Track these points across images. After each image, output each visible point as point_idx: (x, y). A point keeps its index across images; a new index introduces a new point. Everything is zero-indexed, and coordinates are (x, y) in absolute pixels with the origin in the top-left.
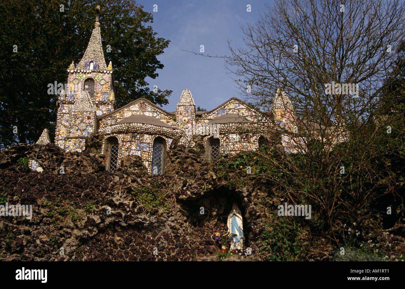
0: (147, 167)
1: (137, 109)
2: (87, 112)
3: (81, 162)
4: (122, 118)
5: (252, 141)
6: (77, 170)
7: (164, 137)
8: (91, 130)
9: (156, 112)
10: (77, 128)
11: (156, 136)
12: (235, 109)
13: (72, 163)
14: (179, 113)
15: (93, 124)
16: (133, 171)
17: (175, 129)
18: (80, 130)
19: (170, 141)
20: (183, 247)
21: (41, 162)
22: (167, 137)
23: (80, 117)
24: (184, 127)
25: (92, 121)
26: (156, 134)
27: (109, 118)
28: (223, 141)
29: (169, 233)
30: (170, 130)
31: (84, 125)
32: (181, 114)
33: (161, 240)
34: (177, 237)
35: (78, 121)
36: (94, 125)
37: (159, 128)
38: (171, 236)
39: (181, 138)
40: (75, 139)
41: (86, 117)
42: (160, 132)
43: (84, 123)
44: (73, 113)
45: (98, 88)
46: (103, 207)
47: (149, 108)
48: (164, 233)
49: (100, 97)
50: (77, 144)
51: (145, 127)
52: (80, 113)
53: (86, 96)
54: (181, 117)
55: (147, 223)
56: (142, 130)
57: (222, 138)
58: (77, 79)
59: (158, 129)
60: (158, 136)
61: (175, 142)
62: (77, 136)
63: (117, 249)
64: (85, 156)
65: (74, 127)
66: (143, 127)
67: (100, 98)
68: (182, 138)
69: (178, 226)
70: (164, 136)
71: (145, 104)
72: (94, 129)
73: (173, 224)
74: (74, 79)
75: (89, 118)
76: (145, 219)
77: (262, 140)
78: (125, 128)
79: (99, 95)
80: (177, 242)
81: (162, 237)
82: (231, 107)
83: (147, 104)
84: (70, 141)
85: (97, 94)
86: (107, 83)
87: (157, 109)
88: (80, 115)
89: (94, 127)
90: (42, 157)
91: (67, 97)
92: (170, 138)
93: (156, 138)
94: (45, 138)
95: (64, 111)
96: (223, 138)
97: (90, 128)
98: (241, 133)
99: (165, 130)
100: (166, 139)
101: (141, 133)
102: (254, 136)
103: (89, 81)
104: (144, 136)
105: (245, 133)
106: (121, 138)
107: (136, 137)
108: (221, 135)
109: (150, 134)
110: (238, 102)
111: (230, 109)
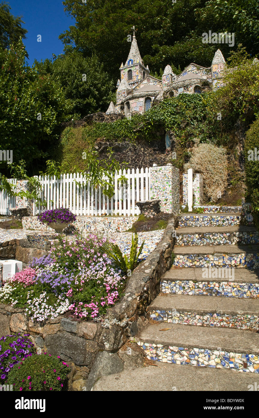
1: (146, 82)
3: (112, 118)
4: (139, 89)
5: (190, 90)
9: (155, 82)
12: (192, 70)
15: (126, 95)
18: (121, 100)
19: (153, 98)
22: (152, 96)
26: (146, 96)
30: (152, 92)
31: (123, 97)
32: (164, 80)
39: (158, 95)
40: (118, 105)
42: (147, 95)
45: (134, 74)
47: (151, 80)
49: (135, 79)
51: (140, 94)
53: (124, 82)
54: (164, 82)
56: (139, 96)
58: (124, 72)
59: (147, 93)
61: (156, 98)
65: (119, 99)
75: (124, 93)
77: (197, 88)
78: (131, 97)
82: (190, 70)
83: (151, 78)
85: (134, 77)
86: (138, 70)
87: (155, 80)
88: (121, 92)
92: (153, 96)
93: (146, 98)
94: (111, 106)
98: (184, 87)
99: (150, 93)
100: (151, 97)
101: (138, 98)
102: (191, 87)
103: (130, 71)
104: (140, 99)
105: (186, 86)
106: (131, 102)
107: (137, 99)
108: (175, 89)
109: (142, 97)
110: (193, 66)
111: (189, 71)
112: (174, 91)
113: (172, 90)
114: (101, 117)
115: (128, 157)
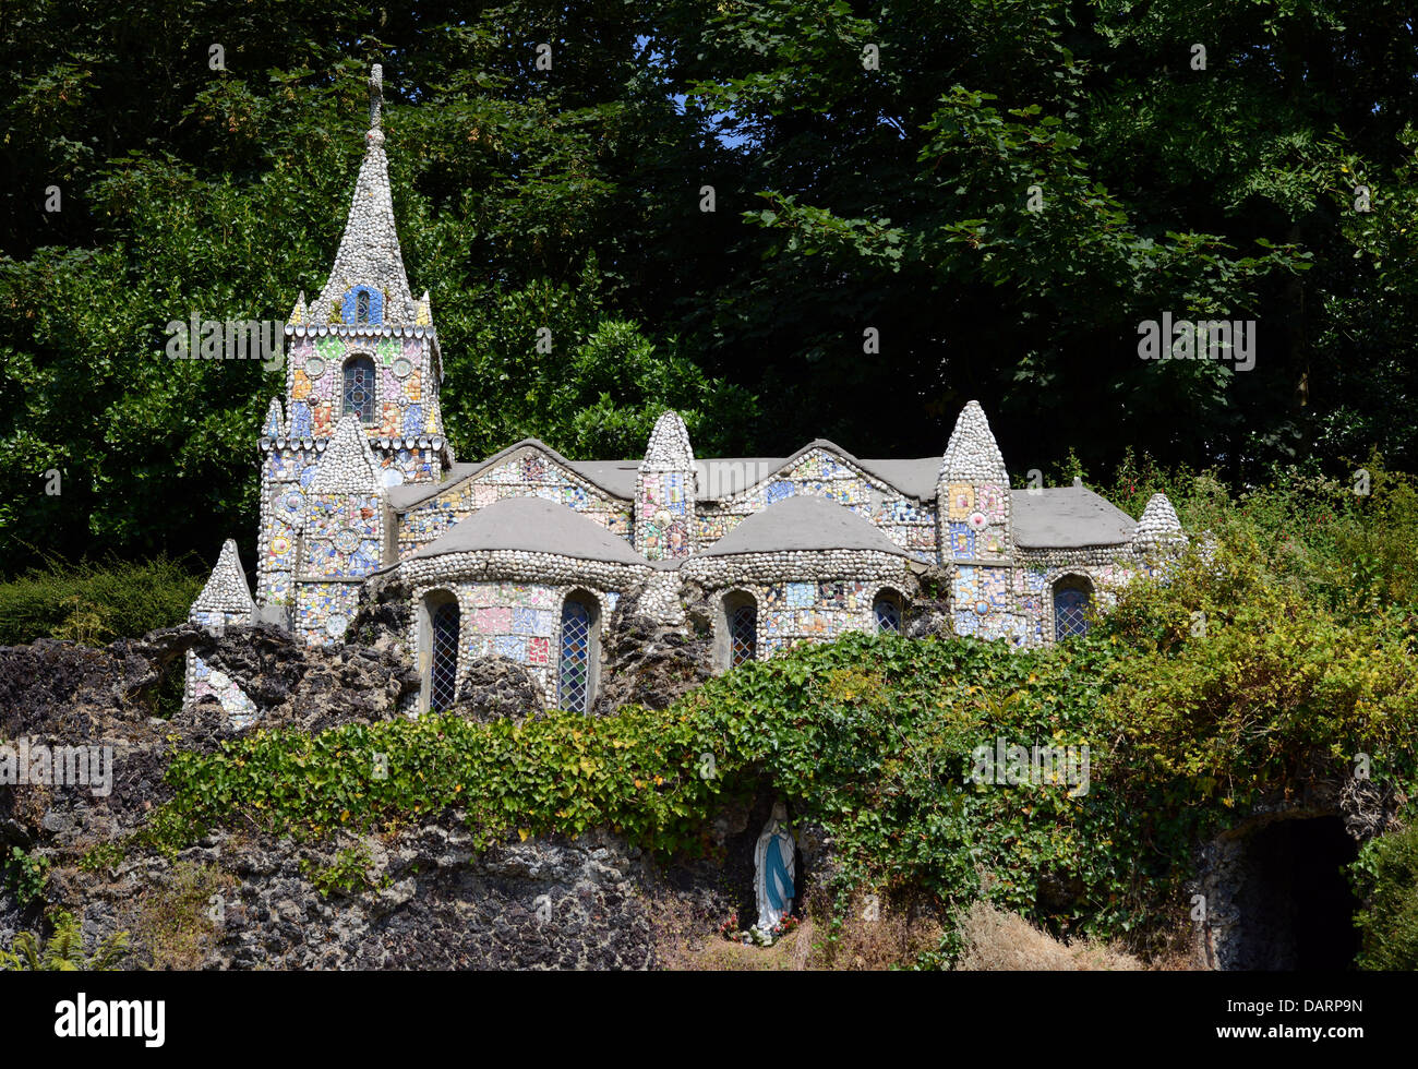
0: (544, 686)
1: (516, 479)
2: (359, 494)
3: (356, 674)
4: (467, 508)
5: (852, 605)
6: (346, 701)
7: (593, 590)
8: (372, 553)
9: (575, 488)
10: (330, 546)
11: (571, 589)
12: (820, 481)
13: (328, 682)
14: (645, 496)
15: (380, 533)
16: (504, 701)
17: (627, 565)
18: (341, 554)
19: (609, 602)
20: (629, 926)
21: (242, 679)
22: (602, 590)
23: (339, 511)
24: (660, 543)
25: (379, 525)
26: (570, 583)
27: (429, 511)
28: (765, 604)
29: (594, 890)
30: (611, 568)
31: (351, 536)
32: (650, 500)
33: (573, 909)
34: (613, 901)
35: (333, 525)
36: (382, 537)
37: (580, 562)
38: (600, 899)
39: (643, 591)
40: (325, 586)
41: (359, 512)
42: (579, 575)
43: (351, 531)
44: (315, 498)
45: (388, 390)
46: (428, 828)
47: (553, 474)
48: (580, 890)
49: (394, 422)
50: (333, 602)
51: (537, 564)
52: (337, 497)
53: (355, 438)
54: (650, 510)
55: (538, 865)
56: (528, 573)
57: (764, 597)
58: (317, 358)
59: (576, 566)
60: (575, 587)
61: (628, 603)
62: (332, 572)
63: (461, 931)
64: (364, 656)
65: (322, 542)
66: (531, 562)
67: (395, 425)
68: (648, 592)
69: (616, 873)
70: (595, 585)
71: (540, 460)
72: (381, 549)
73: (603, 869)
74: (310, 359)
75: (366, 514)
76: (533, 858)
78: (476, 567)
79: (391, 413)
80: (613, 912)
81: (576, 900)
82: (810, 474)
83: (546, 463)
84: (311, 590)
85: (386, 409)
86: (418, 373)
87: (577, 480)
88: (339, 505)
89: (381, 543)
90: (246, 666)
91: (288, 423)
92: (611, 590)
93: (569, 596)
94: (230, 572)
95: (281, 474)
96: (768, 595)
97: (371, 548)
98: (821, 582)
99: (598, 567)
100: (601, 595)
101: (525, 582)
102: (859, 589)
103: (359, 367)
104: (535, 589)
105: (832, 580)
106: (467, 595)
107: (510, 589)
108: (761, 584)
109: (551, 583)
110: (831, 457)
111: (805, 482)
112: (759, 593)
113: (742, 583)
114: (283, 657)
115: (573, 935)
